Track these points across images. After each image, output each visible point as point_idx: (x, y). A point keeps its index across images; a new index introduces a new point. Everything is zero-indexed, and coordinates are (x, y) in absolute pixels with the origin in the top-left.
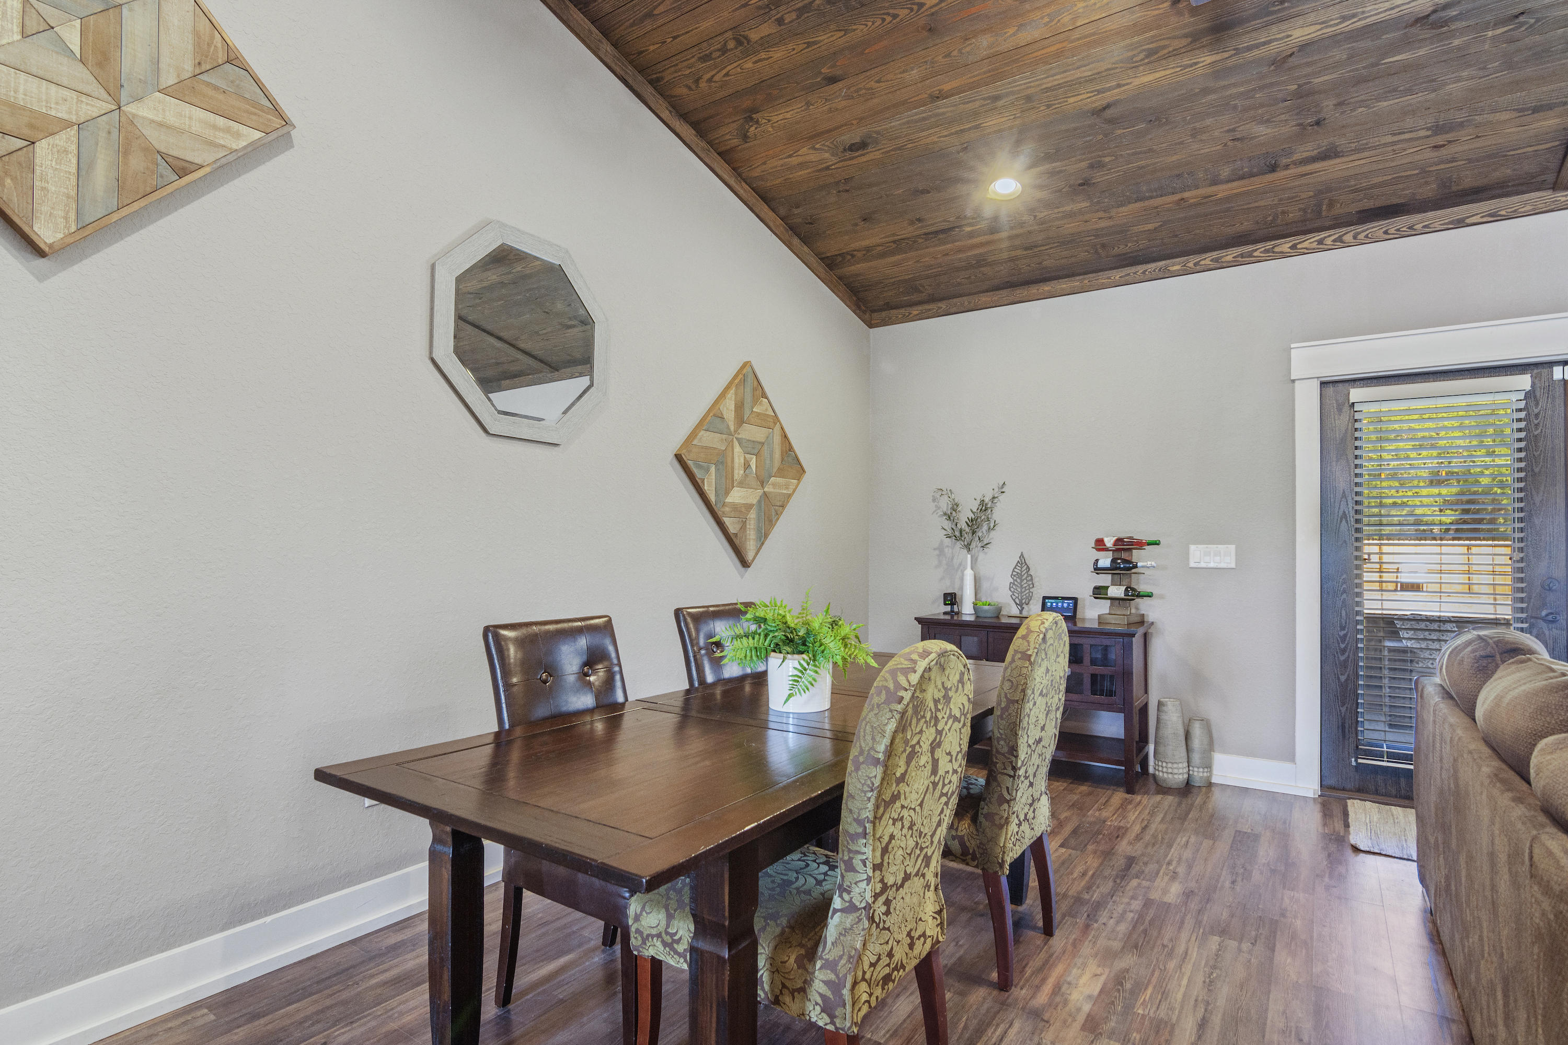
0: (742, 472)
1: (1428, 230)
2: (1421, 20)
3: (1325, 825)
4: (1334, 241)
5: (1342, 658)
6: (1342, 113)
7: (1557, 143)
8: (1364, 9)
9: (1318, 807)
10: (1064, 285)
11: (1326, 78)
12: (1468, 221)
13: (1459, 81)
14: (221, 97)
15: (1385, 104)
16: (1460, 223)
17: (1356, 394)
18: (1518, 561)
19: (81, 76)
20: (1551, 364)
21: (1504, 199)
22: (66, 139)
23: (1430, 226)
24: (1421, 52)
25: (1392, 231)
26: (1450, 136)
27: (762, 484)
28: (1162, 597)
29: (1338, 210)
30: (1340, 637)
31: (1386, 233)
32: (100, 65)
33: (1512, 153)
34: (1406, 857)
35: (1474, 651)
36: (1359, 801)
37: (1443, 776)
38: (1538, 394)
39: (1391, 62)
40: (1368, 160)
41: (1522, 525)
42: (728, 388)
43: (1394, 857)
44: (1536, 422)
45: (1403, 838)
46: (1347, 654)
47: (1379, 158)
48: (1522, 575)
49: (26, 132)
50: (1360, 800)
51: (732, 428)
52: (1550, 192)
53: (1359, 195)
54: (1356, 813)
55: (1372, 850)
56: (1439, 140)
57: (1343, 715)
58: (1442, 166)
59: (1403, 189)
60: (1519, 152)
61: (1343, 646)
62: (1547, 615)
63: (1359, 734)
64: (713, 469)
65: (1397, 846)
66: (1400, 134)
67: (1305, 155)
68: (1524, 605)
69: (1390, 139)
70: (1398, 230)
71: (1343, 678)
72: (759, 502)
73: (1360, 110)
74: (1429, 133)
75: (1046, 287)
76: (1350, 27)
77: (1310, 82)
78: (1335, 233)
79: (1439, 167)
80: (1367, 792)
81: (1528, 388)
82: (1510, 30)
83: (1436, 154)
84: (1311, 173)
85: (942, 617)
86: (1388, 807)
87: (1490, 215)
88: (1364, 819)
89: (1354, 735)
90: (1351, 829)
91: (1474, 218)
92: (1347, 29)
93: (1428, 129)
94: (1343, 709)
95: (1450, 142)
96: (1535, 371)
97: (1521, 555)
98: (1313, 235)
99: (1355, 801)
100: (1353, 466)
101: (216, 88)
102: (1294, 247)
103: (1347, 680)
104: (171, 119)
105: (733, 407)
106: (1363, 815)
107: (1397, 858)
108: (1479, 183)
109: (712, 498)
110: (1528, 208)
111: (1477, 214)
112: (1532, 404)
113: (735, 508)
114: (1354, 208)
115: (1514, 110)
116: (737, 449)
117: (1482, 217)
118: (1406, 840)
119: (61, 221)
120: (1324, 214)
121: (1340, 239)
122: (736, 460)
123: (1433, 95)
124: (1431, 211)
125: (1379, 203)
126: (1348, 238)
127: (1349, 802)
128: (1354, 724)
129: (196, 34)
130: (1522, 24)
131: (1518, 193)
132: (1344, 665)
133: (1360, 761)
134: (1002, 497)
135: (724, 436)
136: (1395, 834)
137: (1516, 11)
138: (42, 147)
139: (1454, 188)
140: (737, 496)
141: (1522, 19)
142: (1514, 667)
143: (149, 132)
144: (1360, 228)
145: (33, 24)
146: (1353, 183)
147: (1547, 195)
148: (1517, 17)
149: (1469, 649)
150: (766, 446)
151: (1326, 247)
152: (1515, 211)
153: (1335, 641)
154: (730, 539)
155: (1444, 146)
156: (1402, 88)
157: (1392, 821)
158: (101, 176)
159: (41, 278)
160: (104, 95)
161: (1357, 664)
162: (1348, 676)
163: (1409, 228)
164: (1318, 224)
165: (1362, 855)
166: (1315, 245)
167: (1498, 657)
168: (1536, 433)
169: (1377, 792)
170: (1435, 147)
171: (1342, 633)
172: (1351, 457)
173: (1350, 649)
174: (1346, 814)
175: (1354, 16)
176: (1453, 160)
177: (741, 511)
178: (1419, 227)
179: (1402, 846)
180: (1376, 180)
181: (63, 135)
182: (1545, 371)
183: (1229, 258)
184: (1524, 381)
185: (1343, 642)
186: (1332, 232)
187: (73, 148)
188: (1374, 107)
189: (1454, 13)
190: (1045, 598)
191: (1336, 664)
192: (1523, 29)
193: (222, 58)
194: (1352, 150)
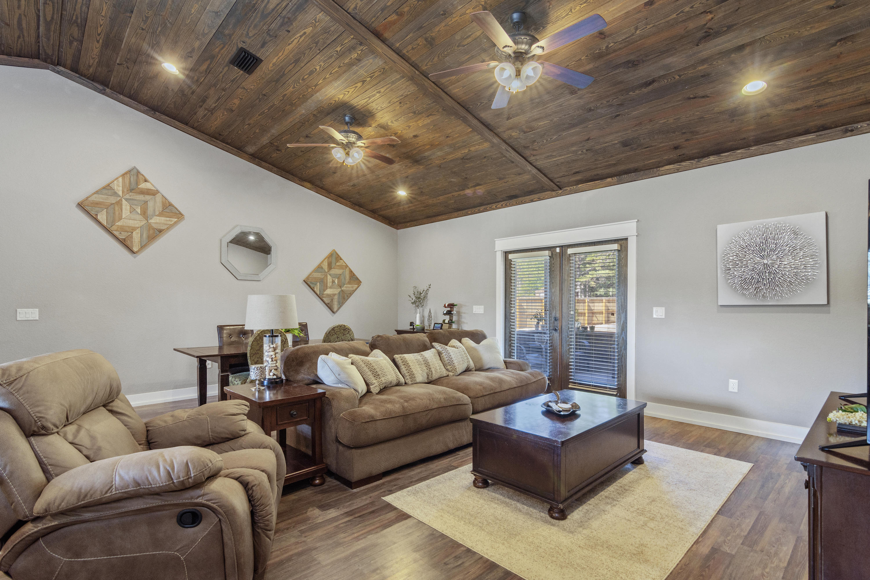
0: (331, 284)
10: (443, 217)
12: (534, 200)
14: (168, 214)
16: (532, 201)
17: (510, 256)
19: (141, 217)
20: (556, 247)
22: (138, 231)
25: (518, 202)
27: (341, 287)
28: (467, 323)
31: (516, 203)
32: (144, 214)
38: (553, 257)
42: (325, 259)
49: (131, 231)
51: (327, 271)
64: (318, 284)
72: (339, 293)
75: (440, 218)
81: (550, 255)
85: (410, 330)
87: (539, 199)
96: (552, 250)
98: (500, 203)
101: (167, 212)
102: (496, 207)
104: (158, 221)
105: (327, 264)
109: (318, 293)
112: (552, 260)
113: (329, 295)
115: (513, 174)
116: (329, 277)
119: (138, 247)
122: (328, 281)
126: (508, 204)
129: (163, 202)
134: (430, 289)
135: (323, 274)
138: (134, 233)
140: (329, 291)
143: (153, 225)
145: (132, 210)
146: (495, 190)
150: (342, 275)
154: (327, 305)
158: (145, 236)
159: (135, 257)
160: (145, 219)
177: (331, 296)
181: (138, 230)
182: (554, 250)
183: (482, 210)
184: (547, 253)
186: (504, 202)
187: (140, 232)
190: (435, 323)
193: (168, 205)
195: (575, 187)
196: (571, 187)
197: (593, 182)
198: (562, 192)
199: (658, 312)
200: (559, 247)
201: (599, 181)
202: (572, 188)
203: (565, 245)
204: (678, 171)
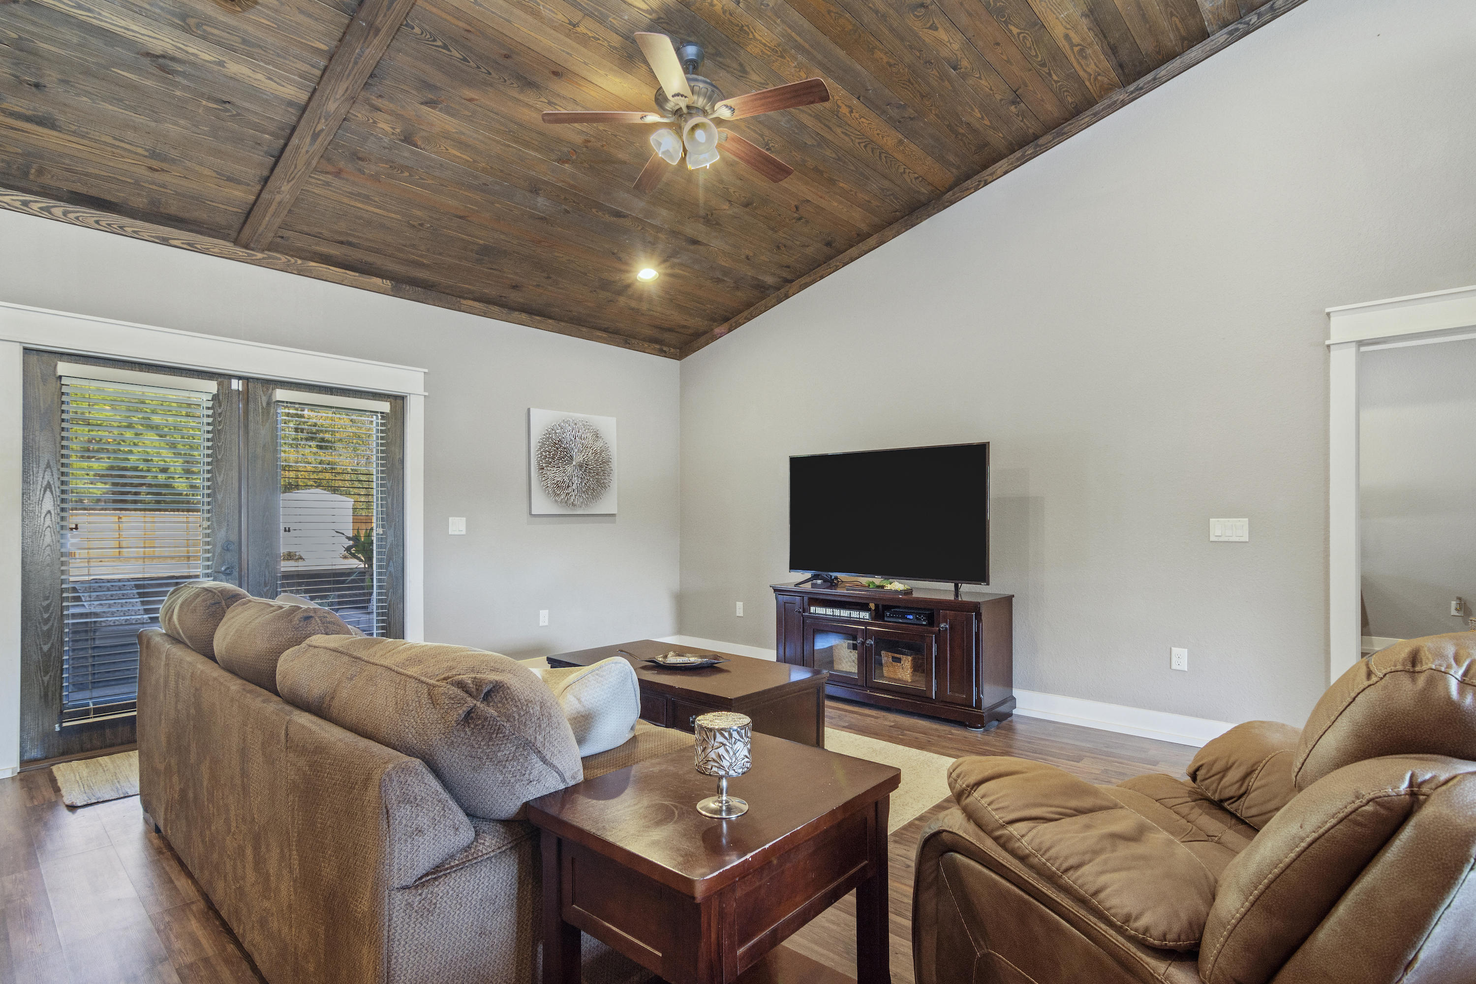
1: (135, 235)
2: (153, 57)
3: (32, 798)
4: (41, 208)
5: (45, 628)
6: (66, 91)
7: (240, 211)
8: (101, 12)
9: (17, 784)
11: (53, 49)
12: (171, 242)
13: (175, 125)
15: (110, 107)
16: (165, 241)
17: (63, 368)
18: (206, 529)
20: (231, 377)
21: (199, 236)
23: (140, 233)
24: (149, 83)
25: (103, 223)
26: (165, 166)
29: (47, 180)
30: (43, 608)
31: (97, 222)
33: (209, 203)
34: (122, 796)
35: (204, 601)
36: (64, 764)
37: (179, 707)
38: (221, 397)
39: (118, 74)
40: (89, 150)
41: (209, 499)
43: (112, 800)
44: (219, 419)
45: (116, 781)
46: (50, 624)
47: (97, 152)
48: (209, 539)
50: (65, 762)
52: (232, 245)
53: (73, 176)
54: (64, 776)
55: (89, 802)
56: (155, 164)
57: (46, 685)
58: (154, 187)
59: (118, 191)
60: (214, 204)
61: (46, 616)
62: (226, 570)
63: (64, 698)
65: (112, 790)
66: (120, 140)
67: (17, 109)
68: (210, 563)
69: (109, 140)
70: (109, 225)
71: (46, 648)
73: (85, 99)
74: (146, 154)
76: (84, 17)
77: (33, 42)
78: (46, 202)
79: (150, 186)
80: (72, 753)
81: (215, 392)
82: (219, 109)
83: (150, 174)
84: (19, 130)
86: (94, 760)
87: (189, 244)
88: (73, 779)
89: (58, 701)
90: (63, 792)
91: (176, 241)
92: (81, 17)
93: (147, 150)
94: (46, 679)
95: (163, 170)
96: (219, 380)
97: (209, 523)
98: (15, 193)
99: (61, 765)
100: (59, 438)
103: (50, 649)
106: (72, 774)
107: (115, 800)
108: (181, 214)
110: (216, 250)
111: (178, 239)
112: (217, 405)
114: (66, 186)
115: (216, 171)
117: (183, 243)
118: (119, 782)
120: (31, 177)
121: (47, 209)
123: (153, 124)
124: (140, 220)
125: (94, 192)
126: (57, 212)
127: (54, 768)
128: (58, 691)
130: (227, 110)
131: (210, 236)
132: (48, 634)
133: (64, 725)
136: (107, 781)
137: (225, 98)
139: (162, 210)
141: (228, 106)
142: (240, 609)
144: (71, 208)
146: (67, 162)
147: (229, 246)
148: (225, 102)
149: (199, 599)
151: (31, 211)
152: (208, 249)
153: (38, 612)
155: (157, 171)
156: (127, 102)
157: (101, 770)
161: (62, 631)
162: (52, 644)
163: (119, 227)
164: (23, 184)
165: (79, 811)
166: (18, 204)
167: (223, 603)
168: (219, 428)
169: (82, 750)
170: (150, 168)
171: (45, 603)
172: (58, 429)
173: (55, 618)
174: (53, 781)
175: (89, 10)
176: (164, 186)
178: (129, 229)
179: (117, 788)
180: (91, 170)
182: (226, 381)
184: (212, 386)
185: (46, 612)
188: (98, 104)
189: (179, 69)
191: (38, 636)
192: (227, 114)
194: (71, 131)
195: (299, 262)
196: (289, 258)
197: (344, 271)
198: (264, 258)
199: (457, 526)
200: (239, 378)
201: (357, 274)
202: (293, 261)
203: (258, 379)
204: (485, 315)
